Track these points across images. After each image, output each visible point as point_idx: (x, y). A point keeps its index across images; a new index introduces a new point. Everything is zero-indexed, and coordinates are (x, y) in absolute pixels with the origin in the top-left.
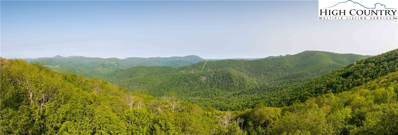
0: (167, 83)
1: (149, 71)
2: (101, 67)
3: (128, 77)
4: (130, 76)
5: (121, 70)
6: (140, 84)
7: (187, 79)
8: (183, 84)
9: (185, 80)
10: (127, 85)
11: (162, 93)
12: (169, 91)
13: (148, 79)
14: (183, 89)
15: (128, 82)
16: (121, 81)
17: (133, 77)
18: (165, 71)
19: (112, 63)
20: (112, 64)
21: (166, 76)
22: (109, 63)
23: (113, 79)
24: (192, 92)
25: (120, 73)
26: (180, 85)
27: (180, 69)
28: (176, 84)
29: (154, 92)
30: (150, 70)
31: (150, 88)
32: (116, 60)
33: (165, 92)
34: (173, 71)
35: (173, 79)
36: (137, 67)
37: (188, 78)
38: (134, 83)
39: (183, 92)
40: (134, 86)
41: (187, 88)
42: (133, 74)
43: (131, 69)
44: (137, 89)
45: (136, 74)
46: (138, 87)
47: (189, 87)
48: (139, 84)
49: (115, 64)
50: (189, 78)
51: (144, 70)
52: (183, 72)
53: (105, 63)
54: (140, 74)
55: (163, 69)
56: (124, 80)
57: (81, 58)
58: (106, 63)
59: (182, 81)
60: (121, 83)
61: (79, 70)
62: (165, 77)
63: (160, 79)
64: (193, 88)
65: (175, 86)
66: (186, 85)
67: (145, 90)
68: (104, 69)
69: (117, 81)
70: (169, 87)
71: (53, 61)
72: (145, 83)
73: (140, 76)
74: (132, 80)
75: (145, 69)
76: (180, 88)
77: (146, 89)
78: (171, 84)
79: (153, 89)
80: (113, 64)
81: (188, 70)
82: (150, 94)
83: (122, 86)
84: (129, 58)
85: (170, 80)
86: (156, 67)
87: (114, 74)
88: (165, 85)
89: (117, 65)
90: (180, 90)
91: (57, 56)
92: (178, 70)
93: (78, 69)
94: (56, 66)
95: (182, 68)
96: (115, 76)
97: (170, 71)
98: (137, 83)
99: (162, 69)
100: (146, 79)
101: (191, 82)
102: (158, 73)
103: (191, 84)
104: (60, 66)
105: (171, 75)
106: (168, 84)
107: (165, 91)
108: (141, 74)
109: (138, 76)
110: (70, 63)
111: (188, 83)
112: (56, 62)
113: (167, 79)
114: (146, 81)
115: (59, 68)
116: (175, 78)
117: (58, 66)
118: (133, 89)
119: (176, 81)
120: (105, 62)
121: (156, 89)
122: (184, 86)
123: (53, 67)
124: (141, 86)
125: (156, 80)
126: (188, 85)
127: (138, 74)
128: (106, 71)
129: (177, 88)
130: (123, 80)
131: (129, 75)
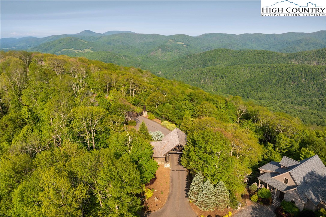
0: (259, 79)
1: (235, 58)
2: (160, 50)
3: (200, 66)
4: (204, 64)
5: (190, 56)
6: (216, 77)
7: (295, 76)
8: (287, 82)
9: (292, 77)
10: (197, 78)
11: (247, 94)
12: (259, 92)
13: (229, 70)
14: (285, 91)
15: (199, 74)
16: (189, 71)
17: (208, 67)
18: (262, 58)
19: (178, 43)
20: (178, 45)
21: (260, 67)
22: (173, 43)
23: (178, 69)
24: (300, 98)
25: (189, 60)
26: (281, 85)
27: (290, 58)
28: (274, 81)
29: (234, 91)
30: (236, 56)
31: (230, 84)
32: (184, 37)
33: (252, 93)
34: (276, 60)
35: (270, 74)
36: (217, 51)
37: (298, 74)
38: (207, 76)
39: (283, 95)
40: (207, 80)
41: (292, 90)
42: (208, 63)
43: (206, 53)
44: (211, 84)
45: (213, 61)
46: (212, 81)
47: (296, 89)
48: (214, 78)
49: (183, 45)
50: (300, 75)
51: (227, 56)
52: (295, 63)
53: (167, 44)
54: (220, 62)
55: (260, 55)
56: (193, 71)
57: (128, 35)
58: (169, 44)
59: (285, 79)
60: (189, 75)
61: (125, 56)
62: (259, 69)
63: (249, 72)
64: (304, 92)
65: (272, 85)
66: (291, 85)
67: (222, 86)
68: (165, 54)
69: (182, 72)
70: (260, 85)
71: (80, 41)
72: (224, 76)
73: (219, 65)
74: (204, 71)
75: (229, 55)
76: (280, 89)
77: (224, 86)
78: (265, 81)
79: (236, 86)
80: (180, 45)
81: (306, 59)
82: (228, 92)
83: (189, 79)
84: (206, 35)
85: (266, 75)
86: (247, 51)
87: (179, 61)
88: (255, 81)
89: (186, 47)
90: (278, 92)
91: (86, 31)
92: (287, 59)
93: (124, 54)
94: (86, 50)
95: (296, 56)
96: (181, 65)
97: (272, 60)
98: (211, 76)
99: (257, 55)
100: (227, 70)
101: (303, 81)
102: (250, 61)
103: (302, 84)
104: (92, 49)
105: (269, 66)
106: (261, 80)
107: (252, 90)
108: (222, 62)
109: (216, 65)
110: (109, 43)
111: (296, 83)
112: (86, 42)
113: (261, 73)
114: (225, 74)
115: (91, 54)
116: (274, 72)
117: (89, 50)
118: (204, 85)
119: (276, 77)
120: (167, 41)
121: (239, 86)
122: (288, 86)
123: (80, 51)
124: (217, 81)
125: (242, 72)
126: (296, 86)
127: (216, 62)
128: (169, 57)
129: (274, 88)
130: (191, 71)
131: (202, 63)
